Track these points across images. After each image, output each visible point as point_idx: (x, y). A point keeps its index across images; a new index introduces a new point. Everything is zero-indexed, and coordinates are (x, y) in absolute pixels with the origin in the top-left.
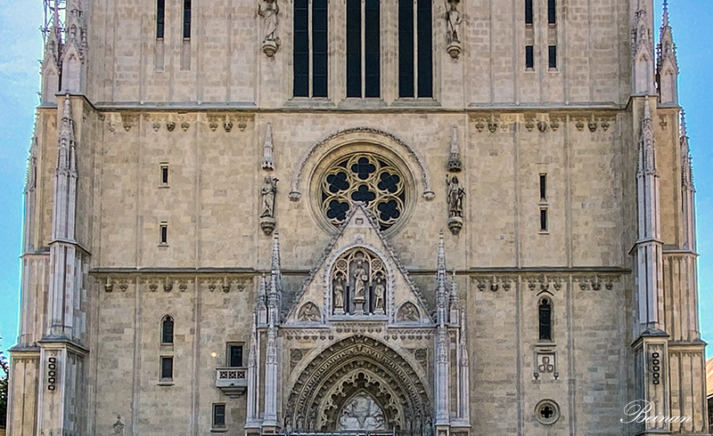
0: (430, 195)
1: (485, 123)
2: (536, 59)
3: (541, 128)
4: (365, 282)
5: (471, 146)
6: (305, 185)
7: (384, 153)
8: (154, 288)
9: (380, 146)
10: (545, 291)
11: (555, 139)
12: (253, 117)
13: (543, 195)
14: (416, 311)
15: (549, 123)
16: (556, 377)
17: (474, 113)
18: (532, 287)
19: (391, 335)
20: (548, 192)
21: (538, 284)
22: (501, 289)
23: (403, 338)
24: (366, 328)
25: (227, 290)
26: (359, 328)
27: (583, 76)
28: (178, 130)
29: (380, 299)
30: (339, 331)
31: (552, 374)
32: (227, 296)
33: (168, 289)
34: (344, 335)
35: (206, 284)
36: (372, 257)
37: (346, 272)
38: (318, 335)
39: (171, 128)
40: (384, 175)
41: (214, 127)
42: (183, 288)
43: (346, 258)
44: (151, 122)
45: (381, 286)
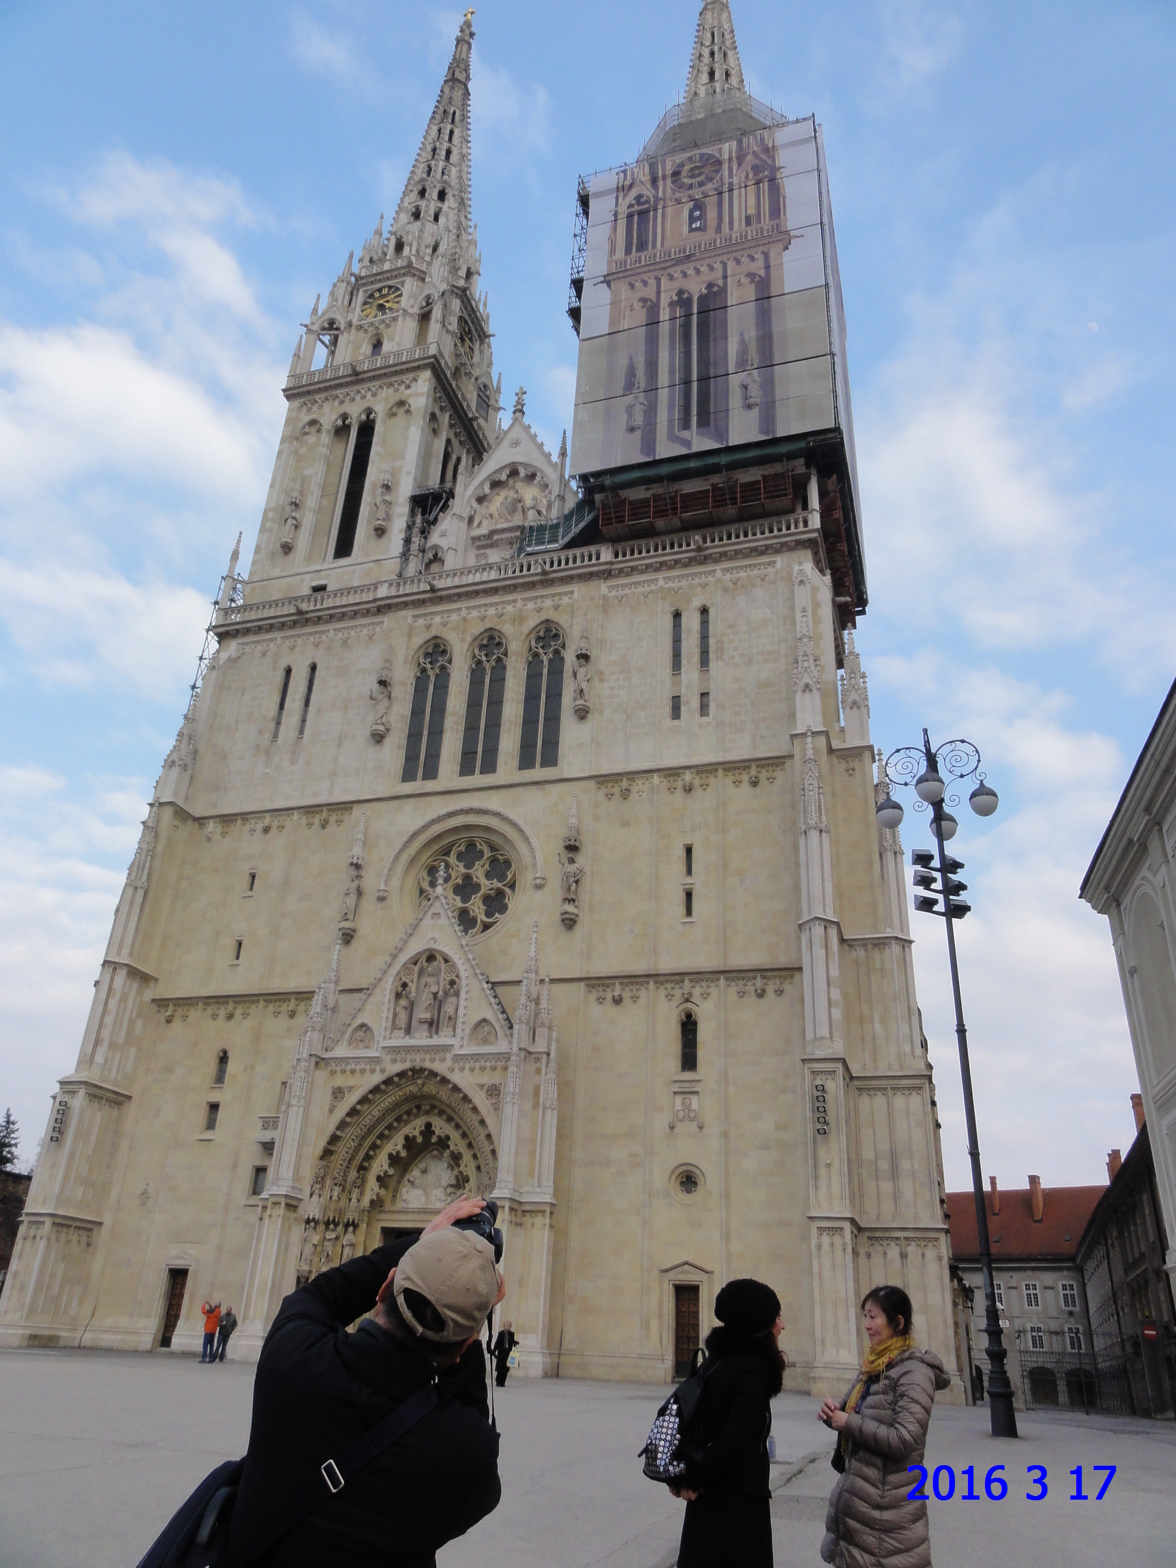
0: (538, 881)
1: (616, 790)
2: (683, 708)
3: (688, 789)
4: (435, 994)
5: (596, 818)
6: (395, 882)
7: (493, 838)
8: (215, 1017)
9: (487, 829)
10: (687, 1000)
11: (704, 800)
12: (351, 808)
13: (689, 871)
14: (494, 1032)
15: (697, 782)
16: (701, 1128)
17: (601, 780)
18: (669, 997)
19: (457, 1066)
20: (695, 868)
21: (678, 992)
22: (627, 1001)
23: (472, 1070)
24: (428, 1057)
25: (292, 1015)
26: (418, 1057)
27: (742, 723)
28: (274, 832)
29: (450, 1018)
30: (394, 1061)
31: (695, 1123)
32: (293, 1021)
33: (230, 1017)
34: (399, 1067)
35: (271, 1008)
36: (446, 961)
37: (412, 981)
38: (368, 1067)
39: (266, 830)
40: (493, 861)
41: (310, 825)
42: (245, 1015)
43: (415, 964)
44: (248, 827)
45: (453, 999)
